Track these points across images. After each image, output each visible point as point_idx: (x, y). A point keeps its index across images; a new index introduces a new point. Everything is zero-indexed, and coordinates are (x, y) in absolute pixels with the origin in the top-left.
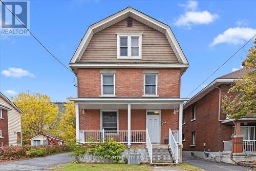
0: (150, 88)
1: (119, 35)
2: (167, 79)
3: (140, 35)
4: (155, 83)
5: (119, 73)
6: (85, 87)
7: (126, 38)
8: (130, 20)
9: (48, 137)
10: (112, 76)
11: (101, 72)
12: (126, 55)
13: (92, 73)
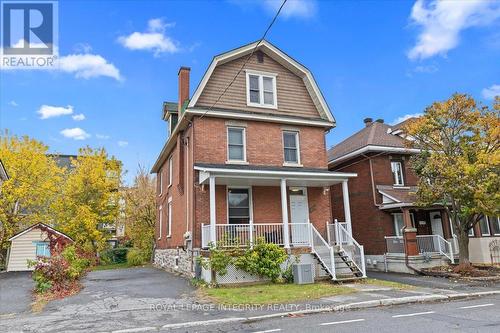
0: (290, 153)
1: (249, 73)
2: (310, 141)
3: (274, 76)
4: (295, 145)
5: (251, 127)
6: (205, 147)
7: (257, 78)
8: (260, 55)
9: (50, 233)
10: (241, 132)
11: (227, 124)
12: (258, 101)
13: (213, 124)
